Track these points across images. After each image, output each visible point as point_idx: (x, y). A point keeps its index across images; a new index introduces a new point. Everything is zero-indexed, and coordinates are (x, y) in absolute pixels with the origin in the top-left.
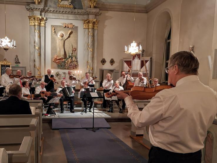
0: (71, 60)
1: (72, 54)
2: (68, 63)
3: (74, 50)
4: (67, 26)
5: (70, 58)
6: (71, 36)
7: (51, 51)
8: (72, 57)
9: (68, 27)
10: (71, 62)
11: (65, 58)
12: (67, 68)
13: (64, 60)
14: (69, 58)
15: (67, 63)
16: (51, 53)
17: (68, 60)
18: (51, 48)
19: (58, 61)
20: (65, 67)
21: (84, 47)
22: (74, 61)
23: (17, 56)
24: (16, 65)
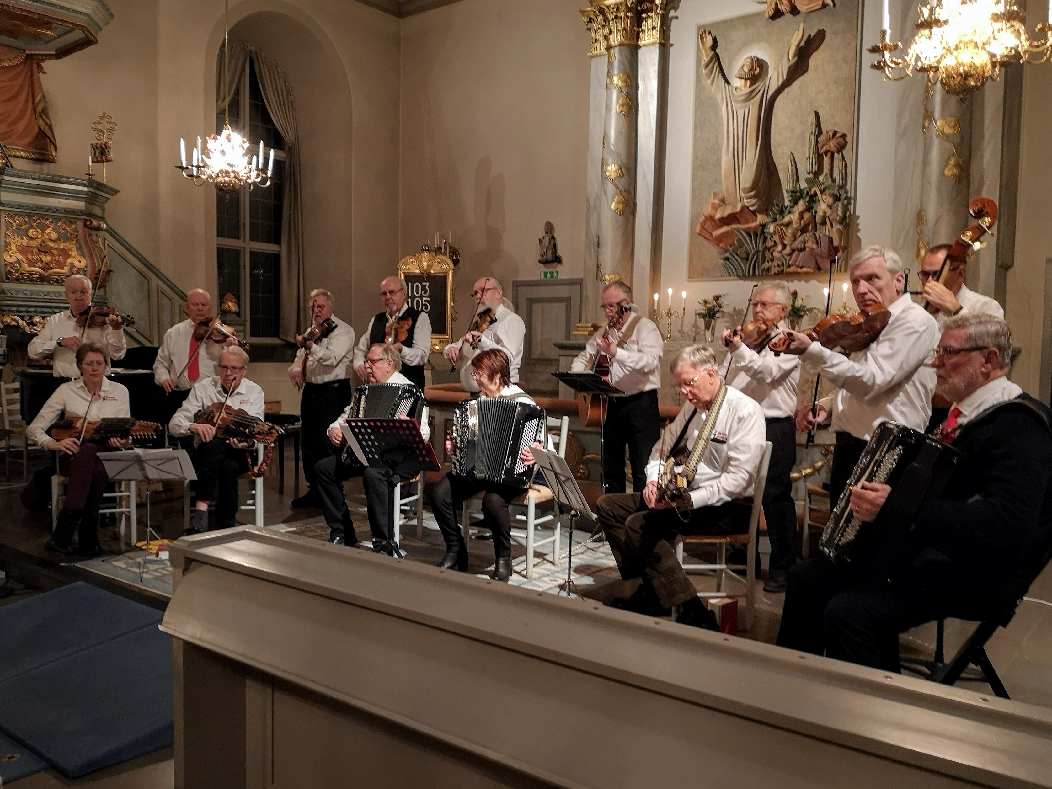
0: (807, 216)
1: (817, 174)
2: (782, 238)
3: (832, 145)
4: (785, 6)
5: (801, 205)
6: (814, 61)
7: (694, 178)
8: (813, 199)
9: (794, 11)
10: (804, 230)
11: (765, 210)
12: (774, 270)
13: (761, 219)
14: (795, 202)
15: (776, 238)
16: (693, 190)
17: (786, 220)
18: (696, 158)
19: (725, 229)
20: (766, 265)
21: (900, 115)
22: (824, 223)
23: (549, 228)
24: (546, 273)
